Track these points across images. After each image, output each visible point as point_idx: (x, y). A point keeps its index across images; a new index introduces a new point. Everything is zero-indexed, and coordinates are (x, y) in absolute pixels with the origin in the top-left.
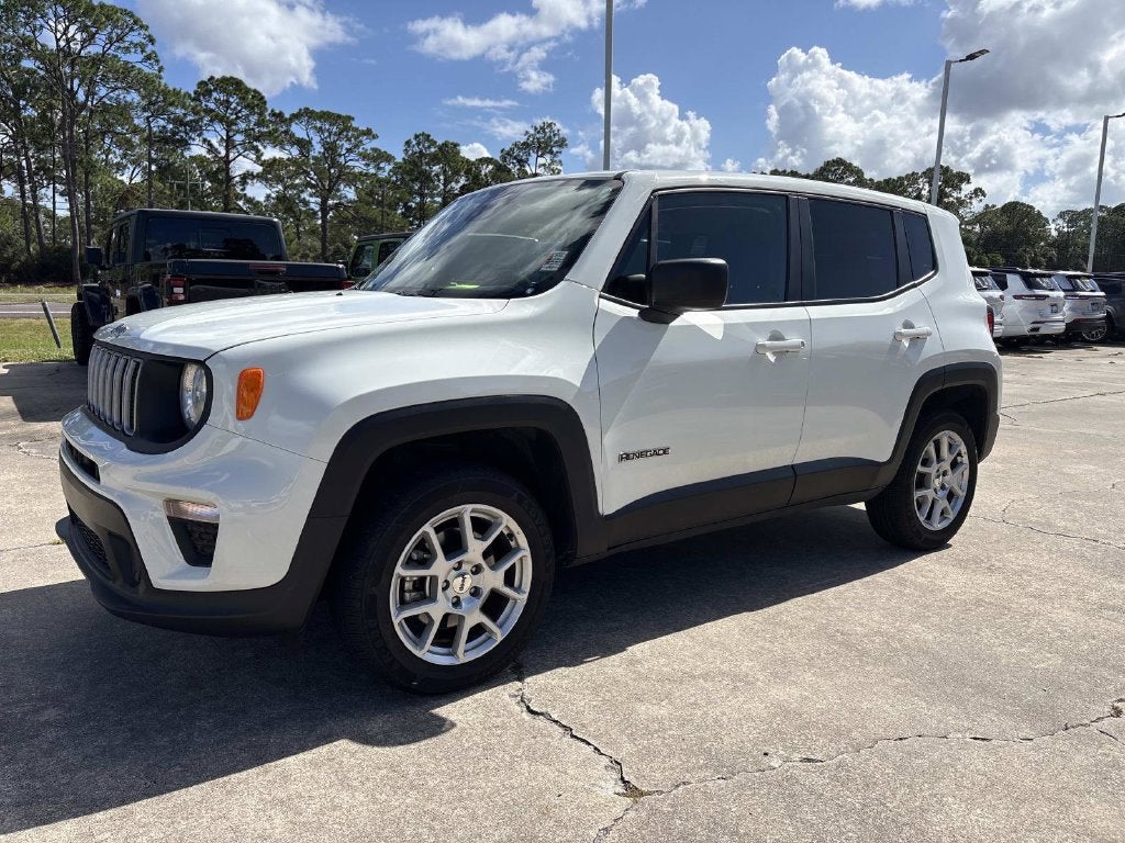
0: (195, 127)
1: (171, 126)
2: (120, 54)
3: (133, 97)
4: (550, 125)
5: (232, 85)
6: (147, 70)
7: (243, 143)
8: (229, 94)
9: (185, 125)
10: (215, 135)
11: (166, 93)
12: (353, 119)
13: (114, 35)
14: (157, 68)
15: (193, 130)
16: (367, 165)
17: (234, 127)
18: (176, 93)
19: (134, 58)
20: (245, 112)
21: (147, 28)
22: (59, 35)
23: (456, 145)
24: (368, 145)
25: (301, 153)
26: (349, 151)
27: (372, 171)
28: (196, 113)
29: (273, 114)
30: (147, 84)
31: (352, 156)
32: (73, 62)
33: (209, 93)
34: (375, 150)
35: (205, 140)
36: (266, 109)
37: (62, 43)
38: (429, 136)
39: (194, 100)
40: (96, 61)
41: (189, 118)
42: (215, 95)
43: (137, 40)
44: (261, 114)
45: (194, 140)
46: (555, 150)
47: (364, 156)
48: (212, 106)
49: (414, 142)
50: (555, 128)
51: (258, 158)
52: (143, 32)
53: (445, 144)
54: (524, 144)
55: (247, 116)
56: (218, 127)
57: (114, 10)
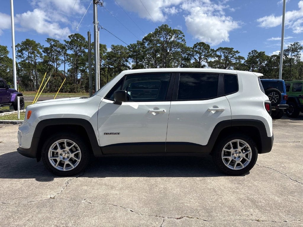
0: (193, 55)
1: (187, 56)
2: (177, 40)
3: (179, 50)
4: (297, 43)
5: (203, 44)
6: (183, 43)
7: (204, 58)
8: (201, 46)
9: (190, 55)
10: (197, 57)
11: (186, 48)
12: (233, 48)
13: (176, 36)
14: (184, 42)
15: (192, 56)
16: (236, 61)
17: (201, 54)
18: (188, 48)
19: (180, 41)
20: (205, 50)
21: (183, 33)
22: (164, 38)
23: (264, 52)
24: (237, 55)
25: (219, 59)
26: (231, 57)
27: (238, 62)
28: (193, 52)
29: (211, 50)
30: (182, 46)
31: (232, 58)
32: (167, 43)
33: (196, 47)
34: (239, 56)
35: (194, 58)
36: (210, 49)
37: (165, 40)
38: (256, 51)
39: (192, 49)
40: (171, 43)
41: (191, 53)
42: (198, 47)
43: (180, 37)
44: (208, 50)
45: (192, 58)
46: (298, 50)
47: (236, 58)
48: (197, 50)
49: (251, 53)
50: (299, 44)
51: (207, 61)
52: (182, 34)
53: (260, 53)
54: (287, 50)
55: (205, 51)
56: (198, 55)
57: (176, 30)
